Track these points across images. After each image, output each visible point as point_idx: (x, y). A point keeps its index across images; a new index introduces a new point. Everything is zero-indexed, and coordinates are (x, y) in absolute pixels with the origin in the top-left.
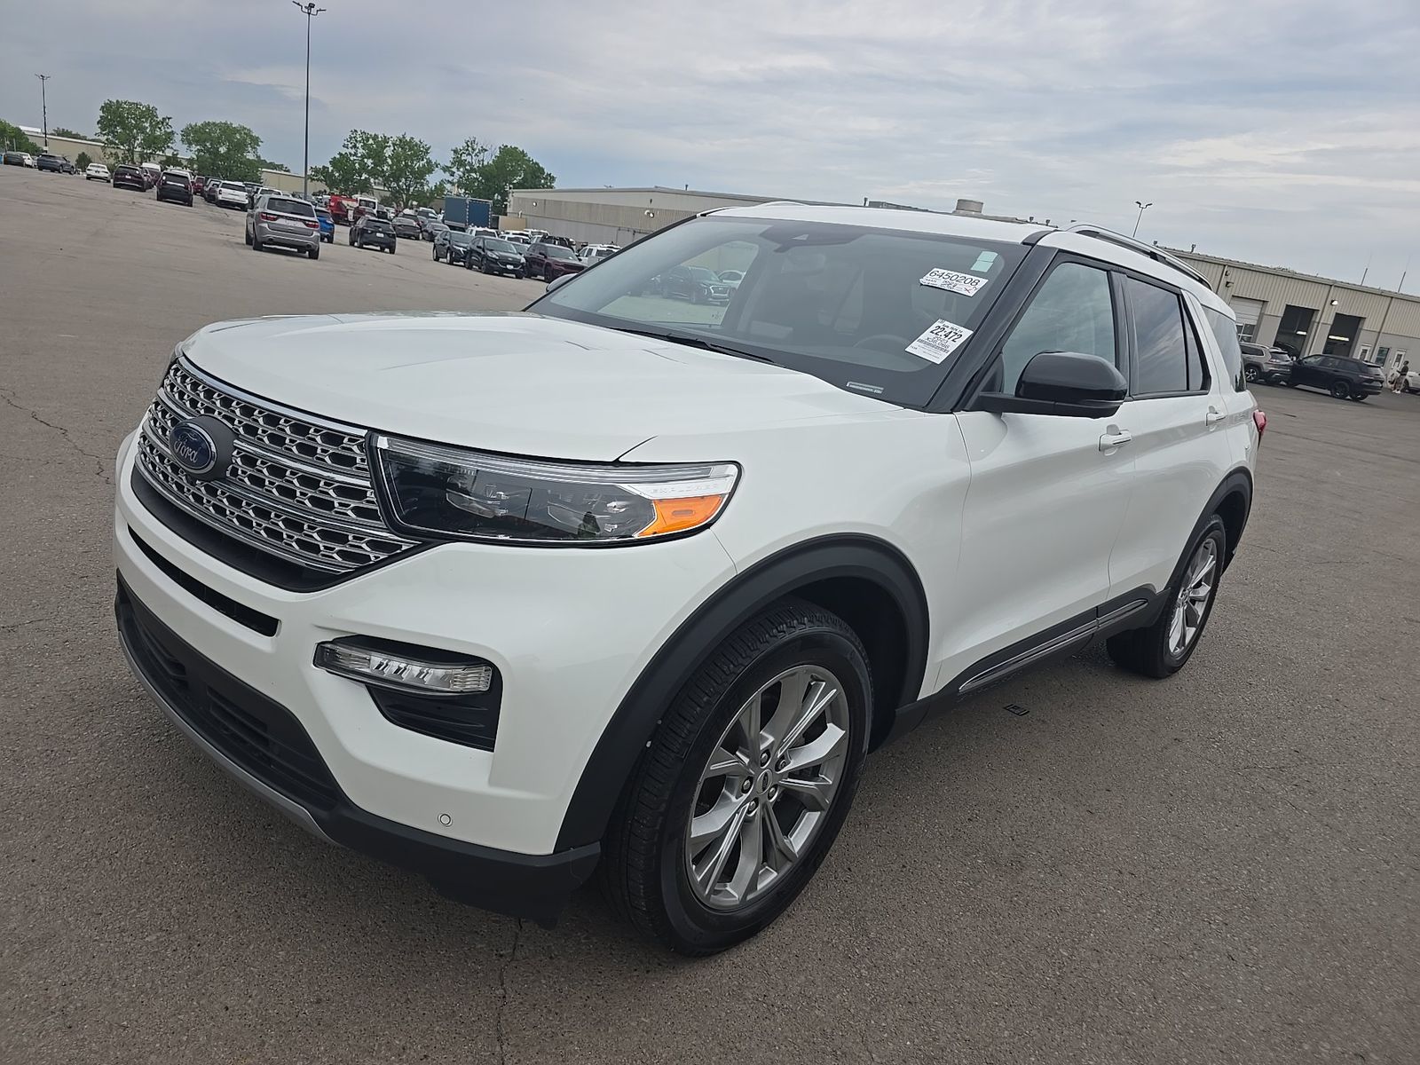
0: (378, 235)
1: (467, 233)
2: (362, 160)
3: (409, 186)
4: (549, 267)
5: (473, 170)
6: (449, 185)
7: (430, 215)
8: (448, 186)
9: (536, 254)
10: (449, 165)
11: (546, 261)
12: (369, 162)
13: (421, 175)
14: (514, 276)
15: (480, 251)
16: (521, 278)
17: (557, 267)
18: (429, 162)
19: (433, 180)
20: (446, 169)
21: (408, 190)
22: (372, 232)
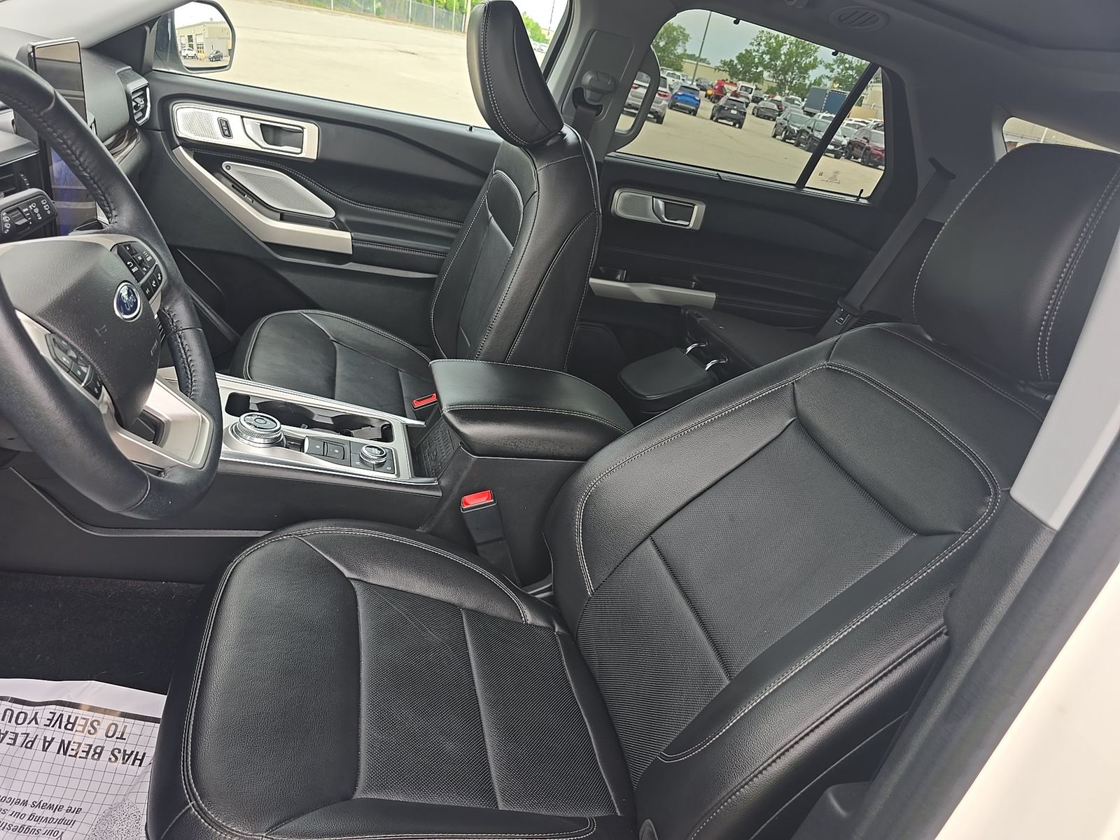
0: (733, 112)
1: (816, 117)
2: (762, 56)
3: (793, 79)
4: (867, 151)
5: (851, 68)
6: (827, 80)
7: (796, 102)
8: (825, 81)
9: (860, 139)
10: (832, 62)
11: (867, 145)
12: (767, 58)
13: (804, 71)
14: (833, 155)
15: (809, 131)
16: (839, 158)
17: (876, 152)
18: (815, 59)
19: (813, 75)
20: (828, 66)
21: (792, 83)
22: (728, 109)
